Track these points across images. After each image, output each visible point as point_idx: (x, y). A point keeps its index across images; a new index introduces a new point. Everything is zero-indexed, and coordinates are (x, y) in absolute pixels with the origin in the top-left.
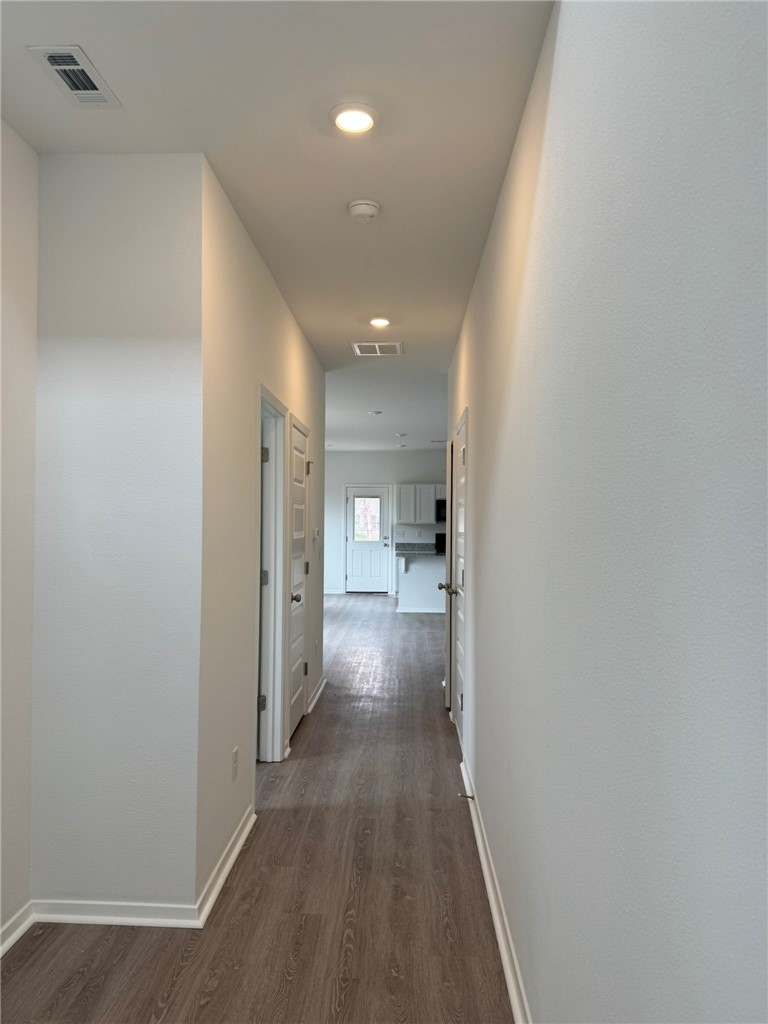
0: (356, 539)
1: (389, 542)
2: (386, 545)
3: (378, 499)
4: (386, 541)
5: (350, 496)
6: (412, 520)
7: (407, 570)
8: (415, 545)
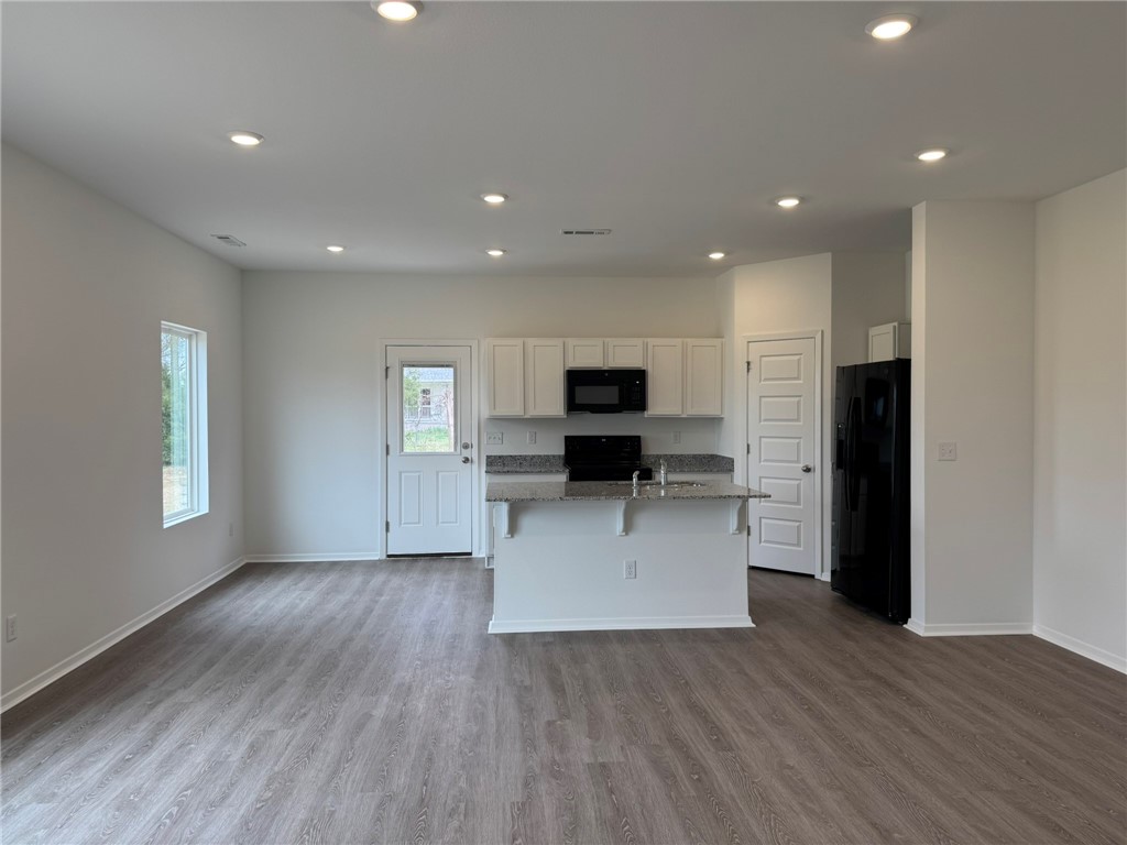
0: (407, 449)
1: (473, 453)
2: (466, 460)
3: (452, 369)
4: (466, 453)
5: (393, 362)
6: (517, 411)
7: (513, 529)
8: (524, 458)
